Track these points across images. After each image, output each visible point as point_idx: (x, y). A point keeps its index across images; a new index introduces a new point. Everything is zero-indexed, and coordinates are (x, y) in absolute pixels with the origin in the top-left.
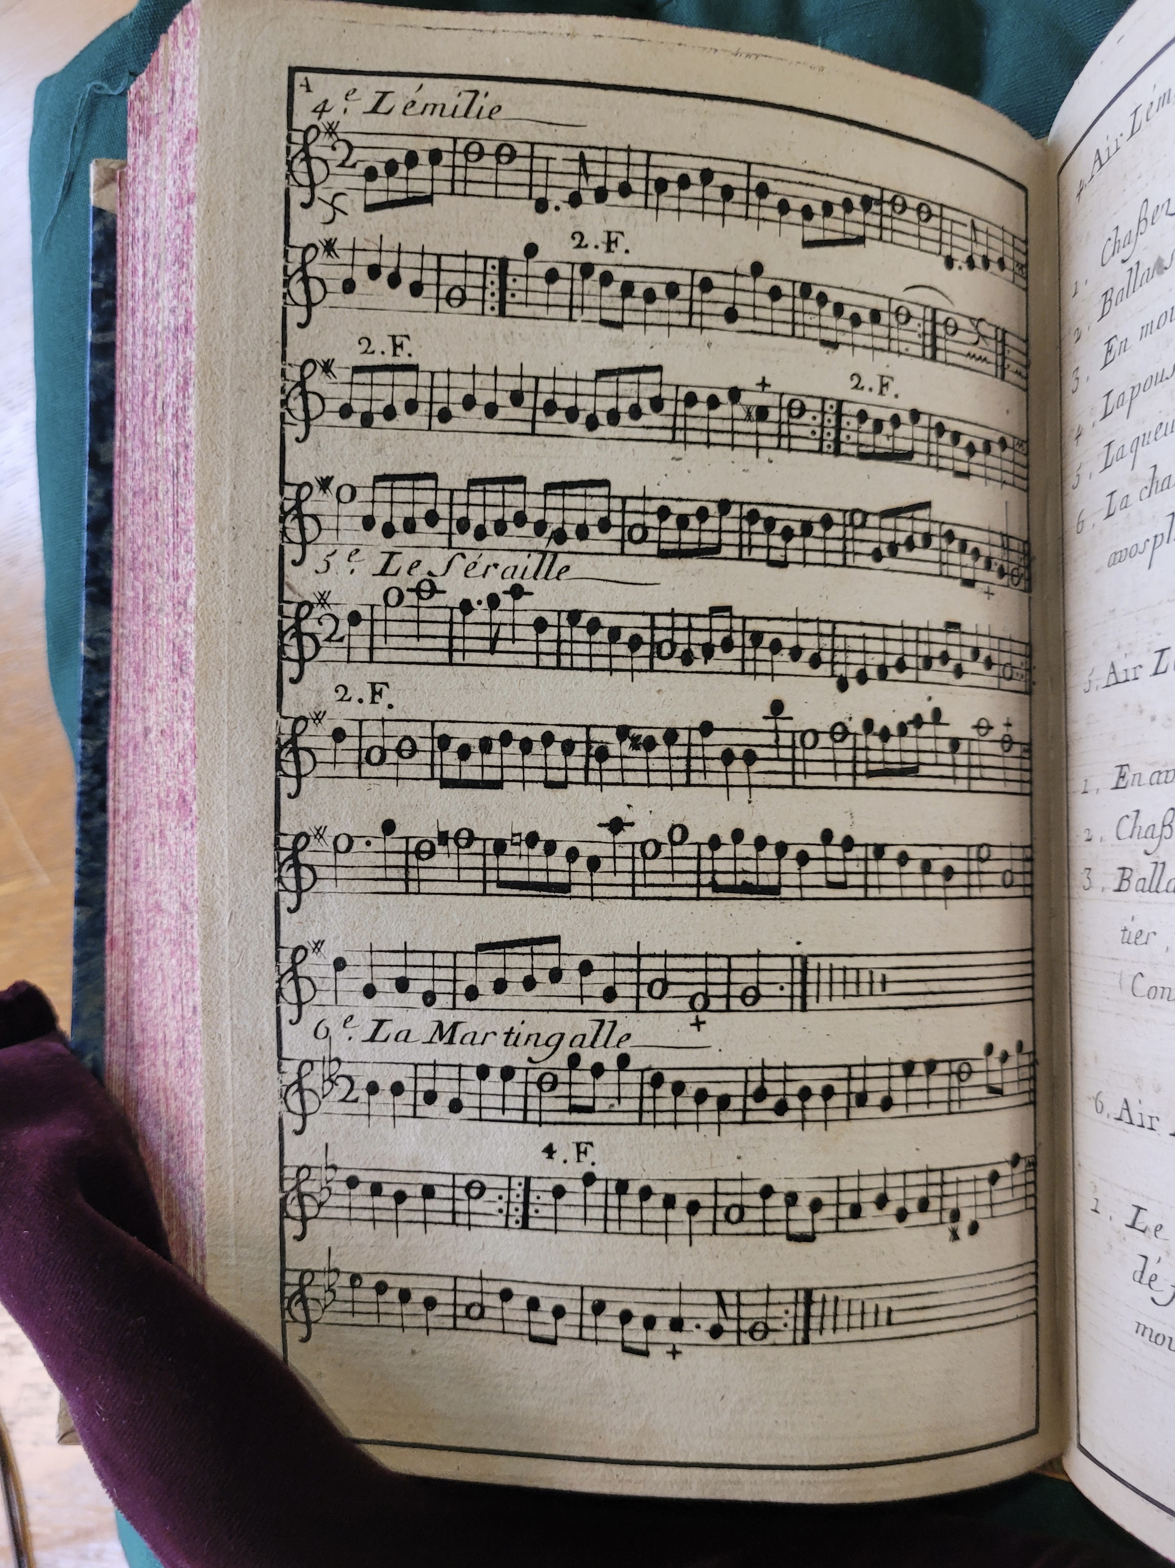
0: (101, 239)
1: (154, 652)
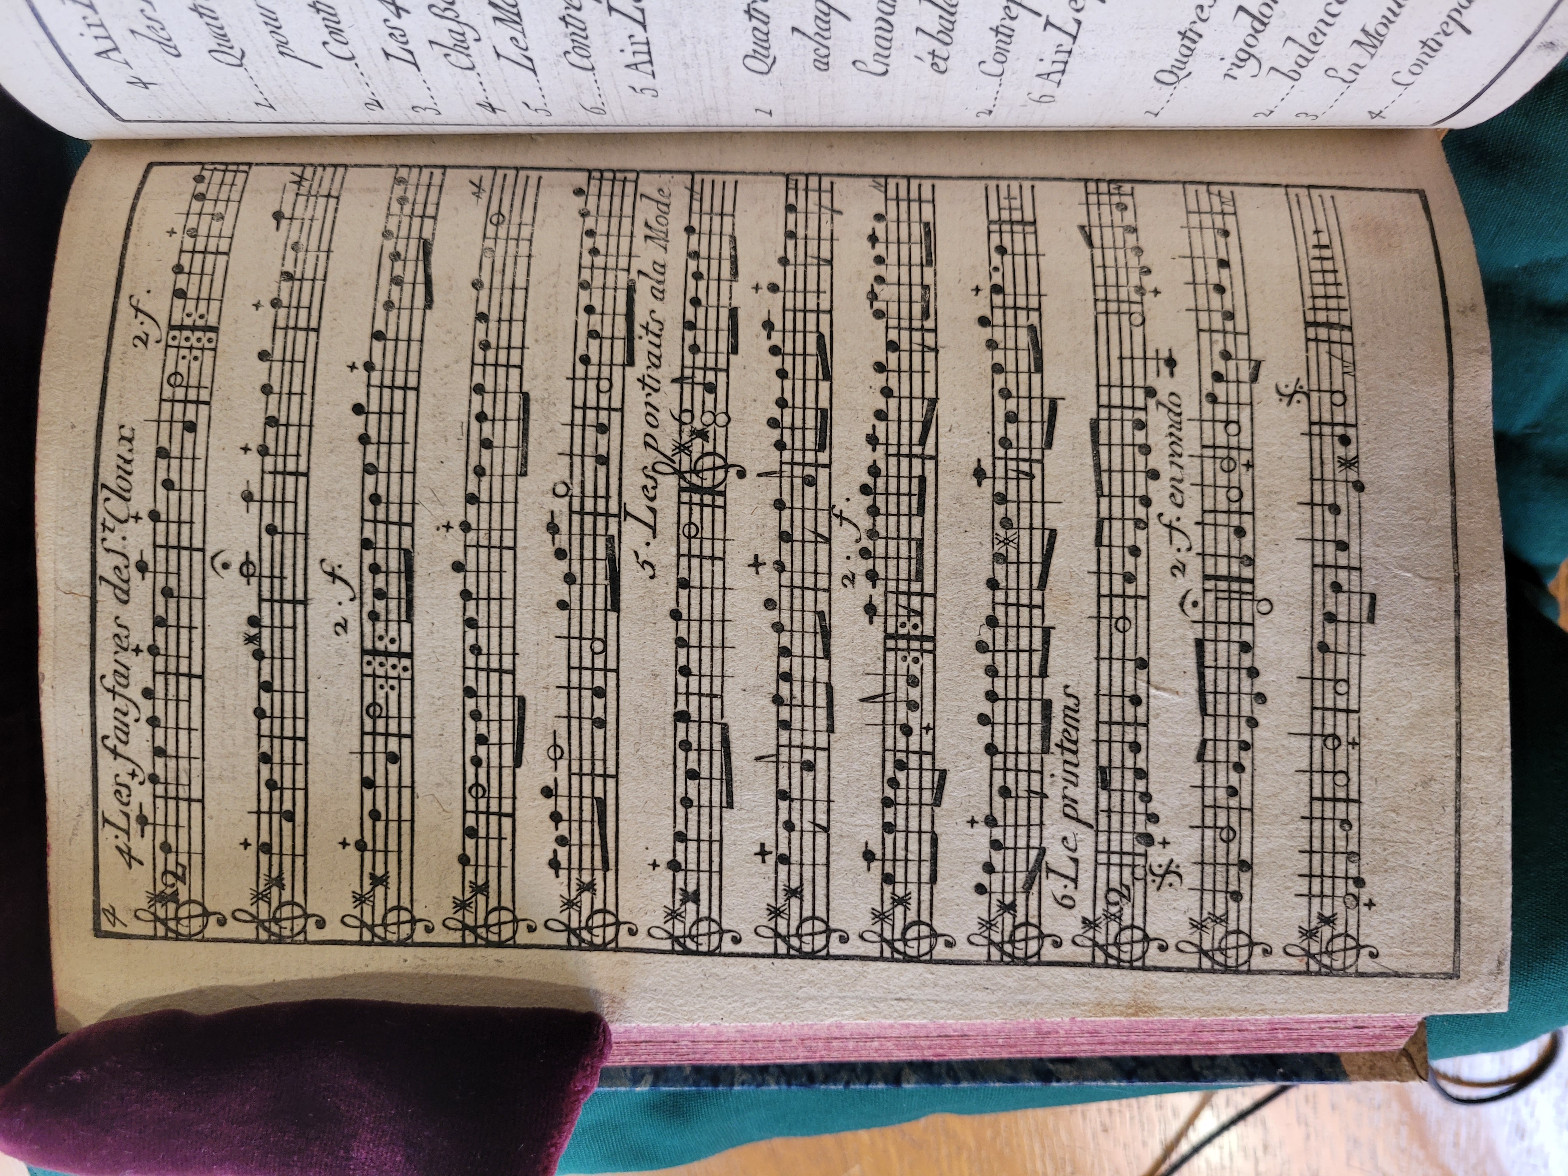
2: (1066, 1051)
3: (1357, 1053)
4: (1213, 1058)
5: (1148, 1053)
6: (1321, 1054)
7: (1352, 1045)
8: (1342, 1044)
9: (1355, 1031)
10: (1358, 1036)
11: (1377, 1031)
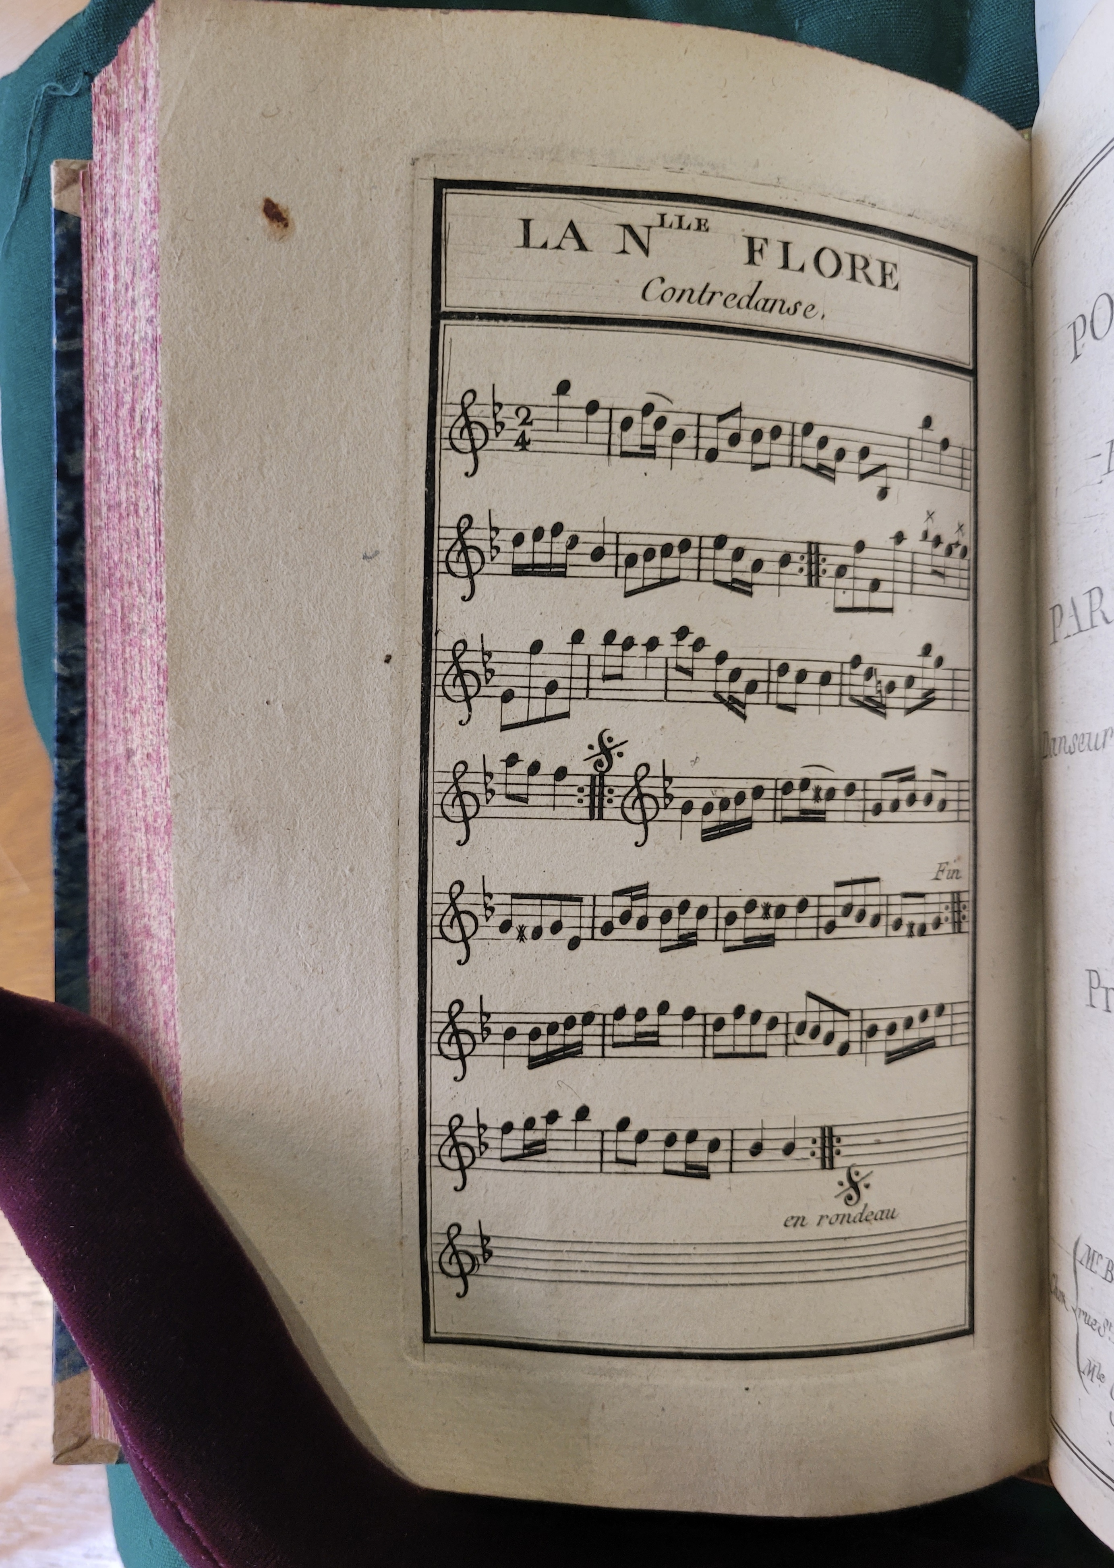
0: (64, 242)
1: (137, 673)
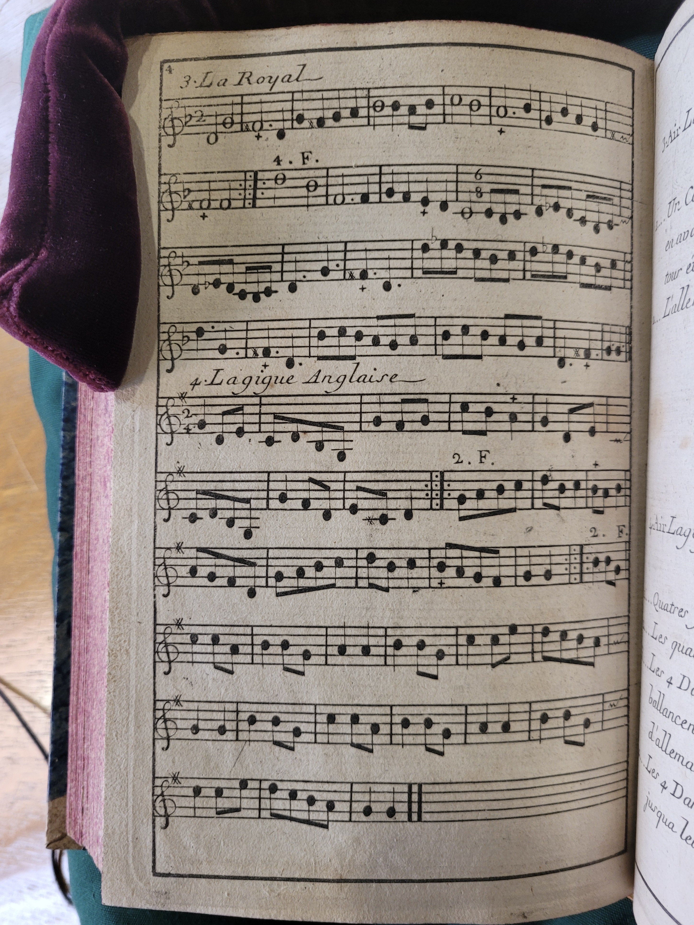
2: (75, 632)
3: (65, 807)
4: (67, 720)
5: (72, 681)
6: (66, 786)
7: (71, 805)
8: (72, 798)
9: (80, 808)
10: (77, 809)
11: (79, 821)
